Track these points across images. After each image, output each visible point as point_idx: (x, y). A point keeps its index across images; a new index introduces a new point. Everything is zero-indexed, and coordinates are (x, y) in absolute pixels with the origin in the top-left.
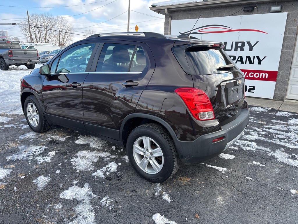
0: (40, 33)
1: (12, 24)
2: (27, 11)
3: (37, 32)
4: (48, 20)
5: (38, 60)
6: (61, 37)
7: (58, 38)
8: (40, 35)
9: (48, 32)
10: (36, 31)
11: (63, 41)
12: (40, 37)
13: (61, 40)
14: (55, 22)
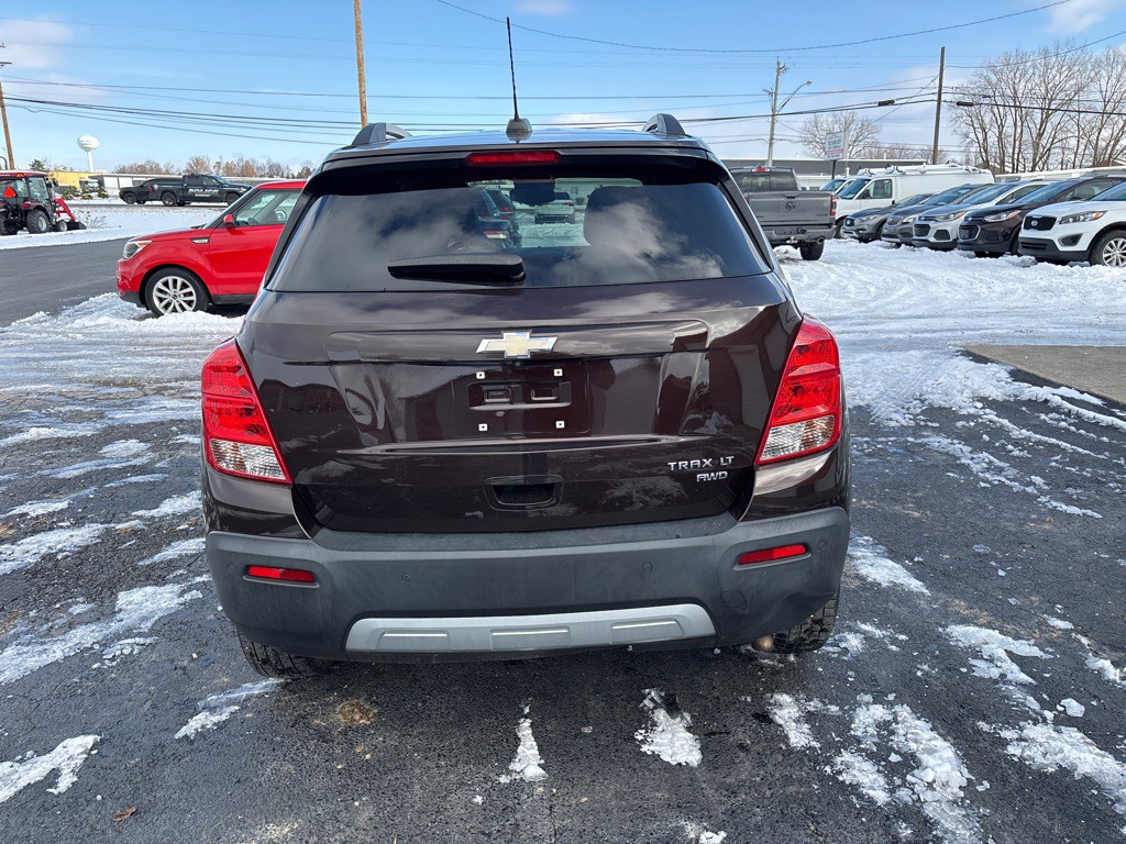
0: (1019, 124)
1: (881, 104)
2: (943, 49)
3: (1009, 121)
4: (1064, 68)
5: (830, 227)
6: (1106, 133)
7: (1094, 137)
8: (1019, 130)
9: (1055, 118)
10: (1009, 117)
11: (1110, 148)
12: (1019, 139)
13: (1102, 144)
14: (1093, 74)
